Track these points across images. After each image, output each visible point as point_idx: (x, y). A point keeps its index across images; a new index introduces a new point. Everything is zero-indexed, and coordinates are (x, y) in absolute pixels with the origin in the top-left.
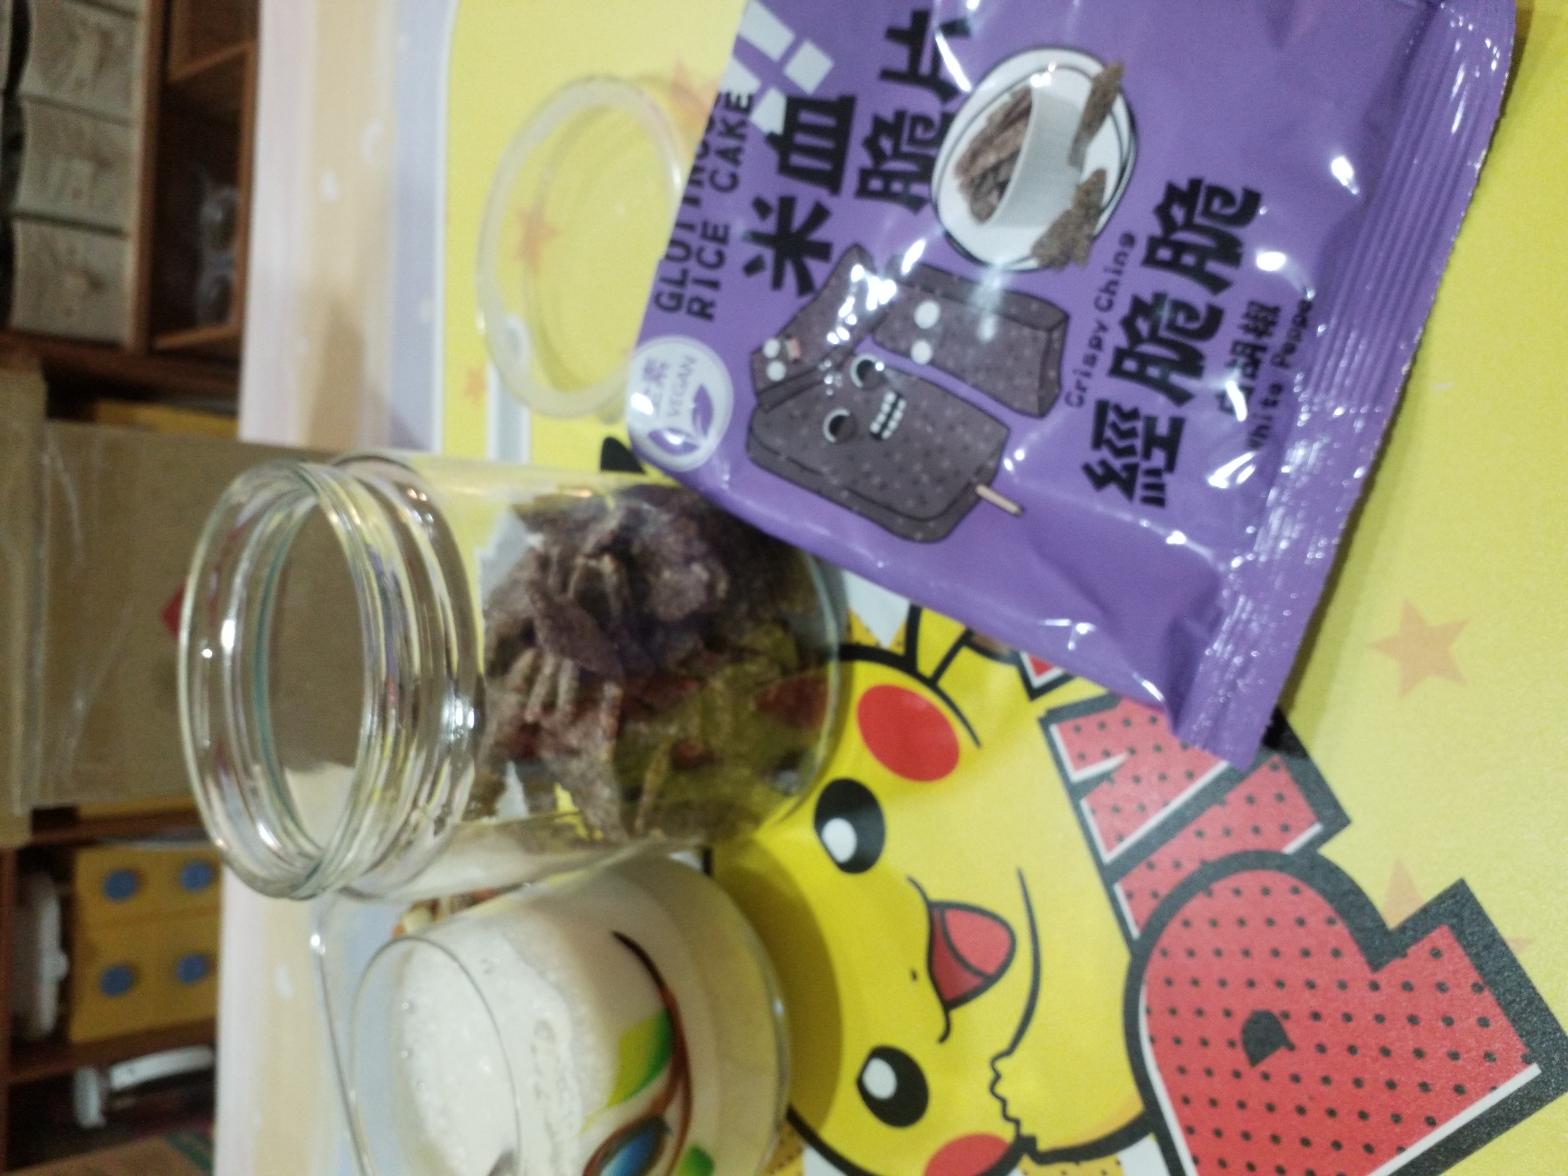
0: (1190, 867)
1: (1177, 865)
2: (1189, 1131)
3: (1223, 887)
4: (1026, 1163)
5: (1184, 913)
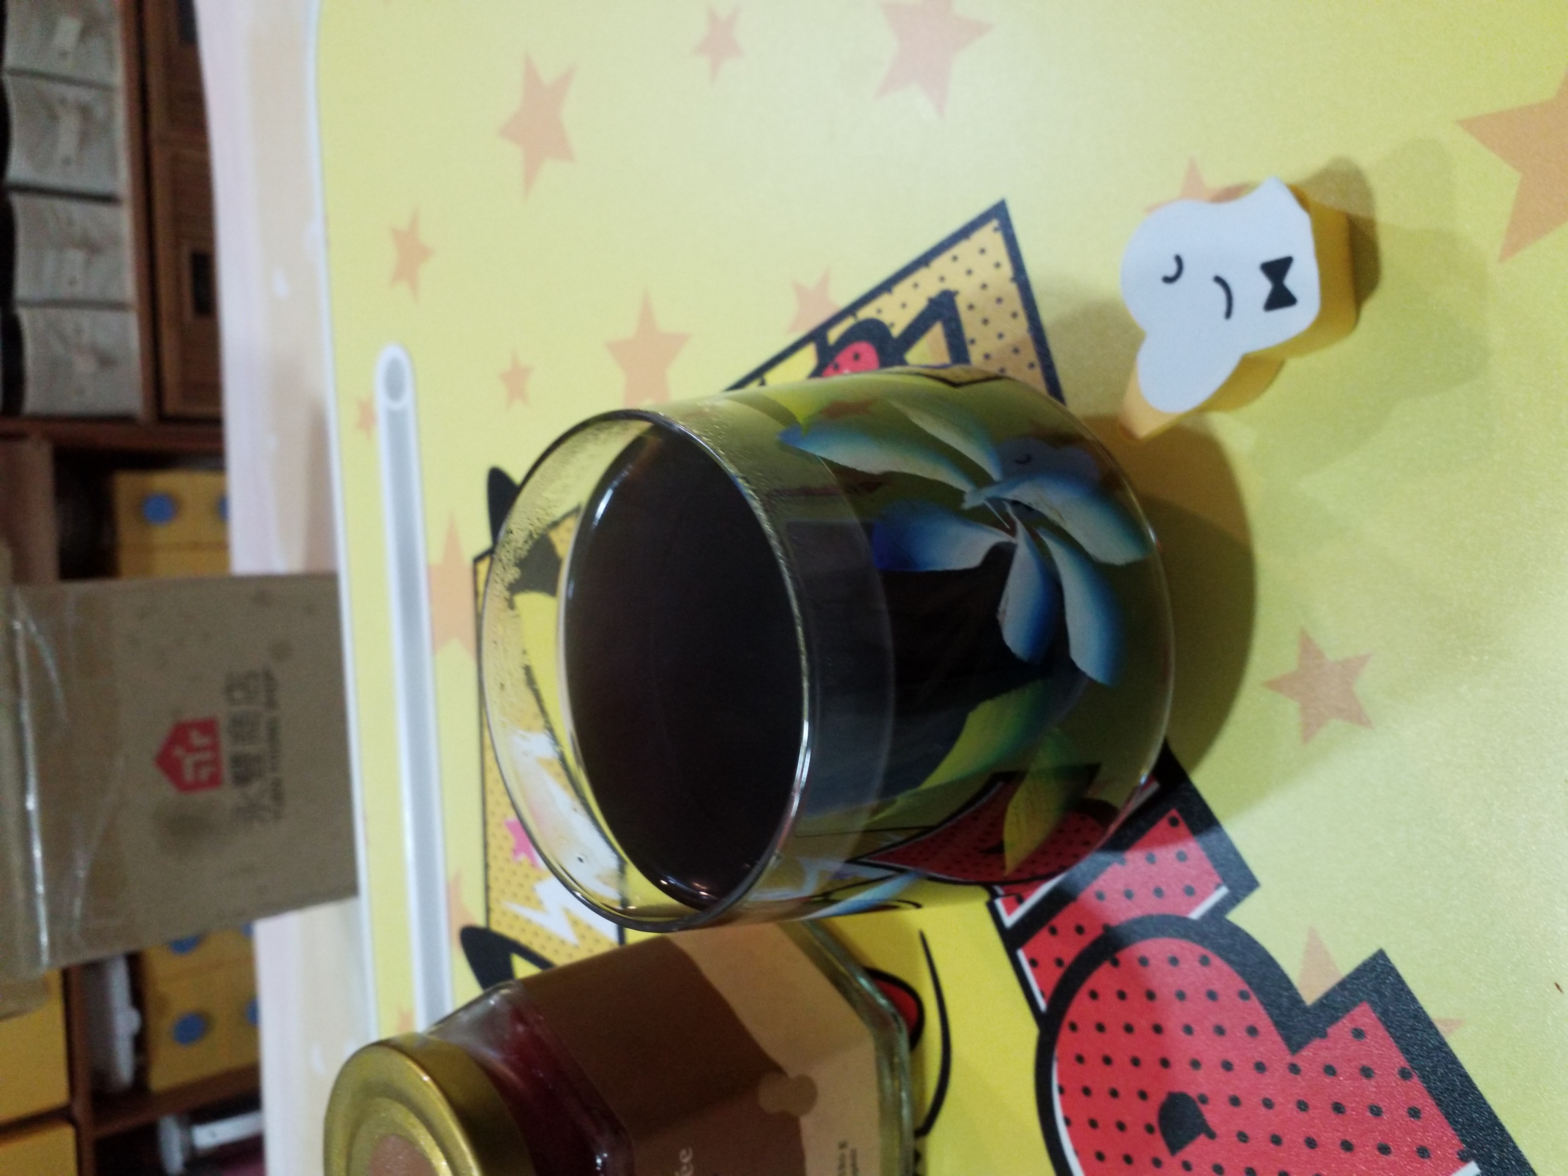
0: (1093, 932)
1: (1080, 930)
3: (1127, 956)
5: (1091, 983)
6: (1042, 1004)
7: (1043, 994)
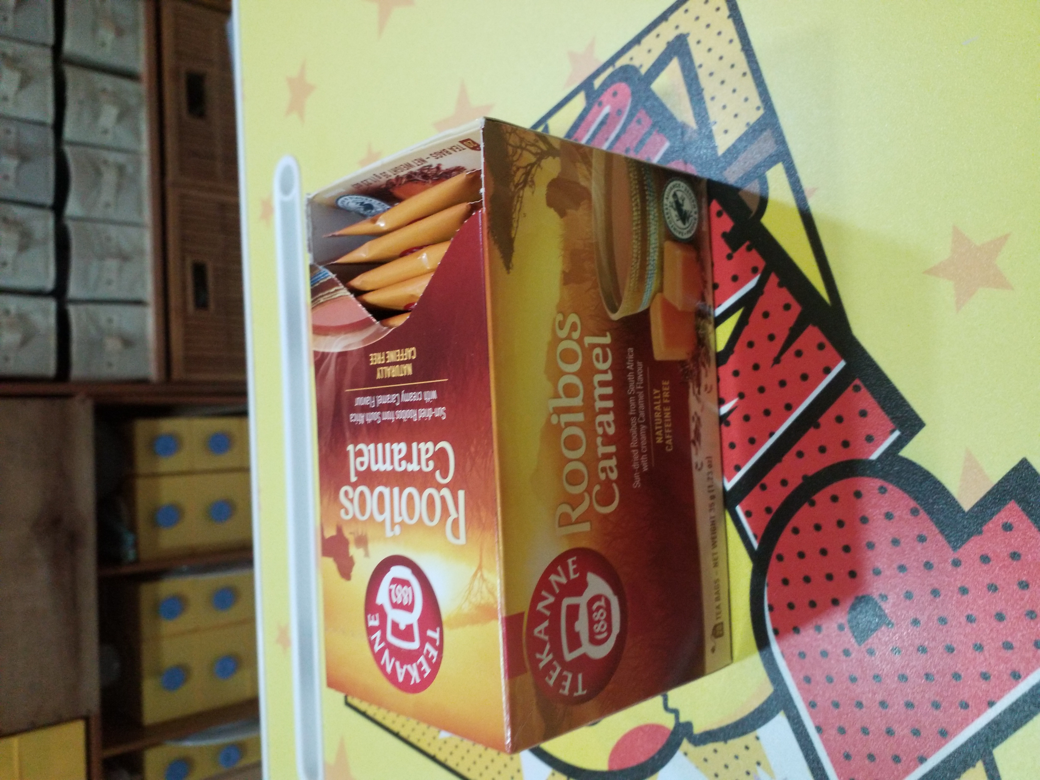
0: (795, 482)
1: (784, 483)
2: (812, 705)
3: (822, 497)
4: (686, 745)
5: (793, 522)
6: (755, 544)
7: (756, 536)
